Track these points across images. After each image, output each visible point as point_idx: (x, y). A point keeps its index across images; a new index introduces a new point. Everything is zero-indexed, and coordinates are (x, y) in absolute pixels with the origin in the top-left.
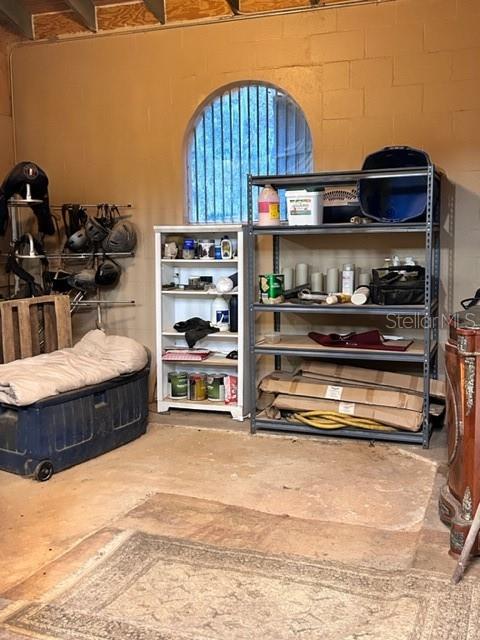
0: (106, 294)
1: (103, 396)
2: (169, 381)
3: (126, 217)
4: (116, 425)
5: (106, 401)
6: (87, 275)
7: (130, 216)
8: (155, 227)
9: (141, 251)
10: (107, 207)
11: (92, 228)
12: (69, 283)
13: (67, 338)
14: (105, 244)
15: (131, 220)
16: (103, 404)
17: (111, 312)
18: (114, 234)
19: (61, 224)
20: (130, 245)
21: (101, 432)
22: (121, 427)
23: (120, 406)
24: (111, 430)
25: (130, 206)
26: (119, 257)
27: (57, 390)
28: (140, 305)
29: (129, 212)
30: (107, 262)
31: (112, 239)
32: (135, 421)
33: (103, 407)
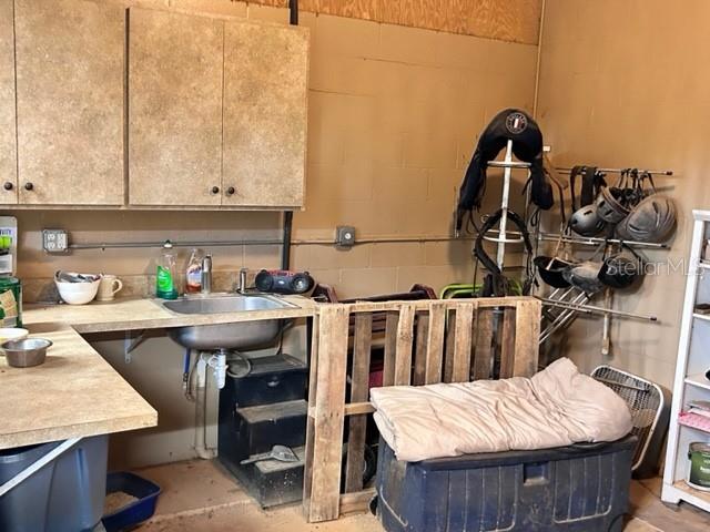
0: (624, 298)
1: (543, 467)
2: (690, 456)
3: (664, 189)
4: (561, 515)
5: (546, 477)
6: (589, 270)
7: (672, 188)
10: (635, 173)
11: (603, 203)
15: (672, 194)
16: (542, 479)
17: (625, 325)
18: (637, 213)
20: (666, 231)
22: (568, 520)
23: (572, 488)
24: (549, 522)
25: (669, 174)
26: (647, 248)
28: (668, 325)
29: (670, 182)
30: (625, 254)
31: (631, 222)
32: (597, 515)
33: (538, 487)
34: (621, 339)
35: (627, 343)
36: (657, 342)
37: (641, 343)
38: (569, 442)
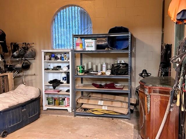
0: (26, 71)
1: (25, 107)
2: (47, 100)
3: (32, 47)
4: (29, 116)
5: (26, 108)
6: (19, 66)
7: (34, 46)
8: (42, 50)
9: (37, 58)
10: (26, 43)
11: (21, 50)
12: (13, 68)
13: (12, 87)
14: (25, 55)
15: (34, 48)
16: (25, 109)
17: (27, 77)
18: (28, 52)
19: (10, 49)
20: (34, 56)
21: (24, 119)
22: (31, 117)
23: (31, 110)
24: (28, 118)
25: (33, 43)
26: (30, 60)
27: (8, 106)
28: (37, 75)
30: (26, 61)
31: (27, 54)
32: (36, 114)
33: (25, 111)
34: (27, 80)
35: (28, 81)
36: (35, 79)
37: (32, 80)
38: (30, 99)
